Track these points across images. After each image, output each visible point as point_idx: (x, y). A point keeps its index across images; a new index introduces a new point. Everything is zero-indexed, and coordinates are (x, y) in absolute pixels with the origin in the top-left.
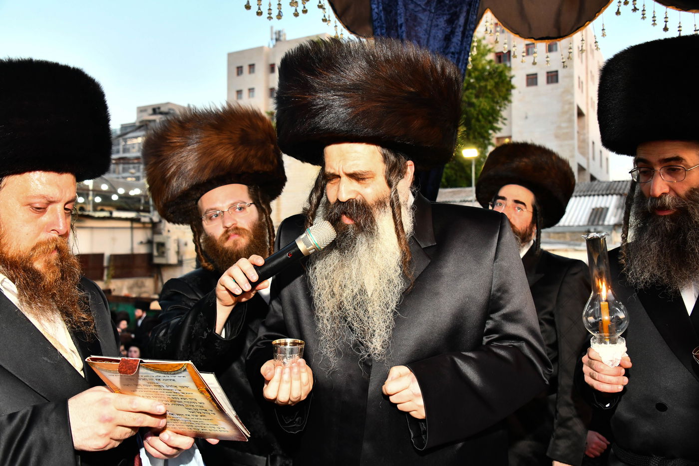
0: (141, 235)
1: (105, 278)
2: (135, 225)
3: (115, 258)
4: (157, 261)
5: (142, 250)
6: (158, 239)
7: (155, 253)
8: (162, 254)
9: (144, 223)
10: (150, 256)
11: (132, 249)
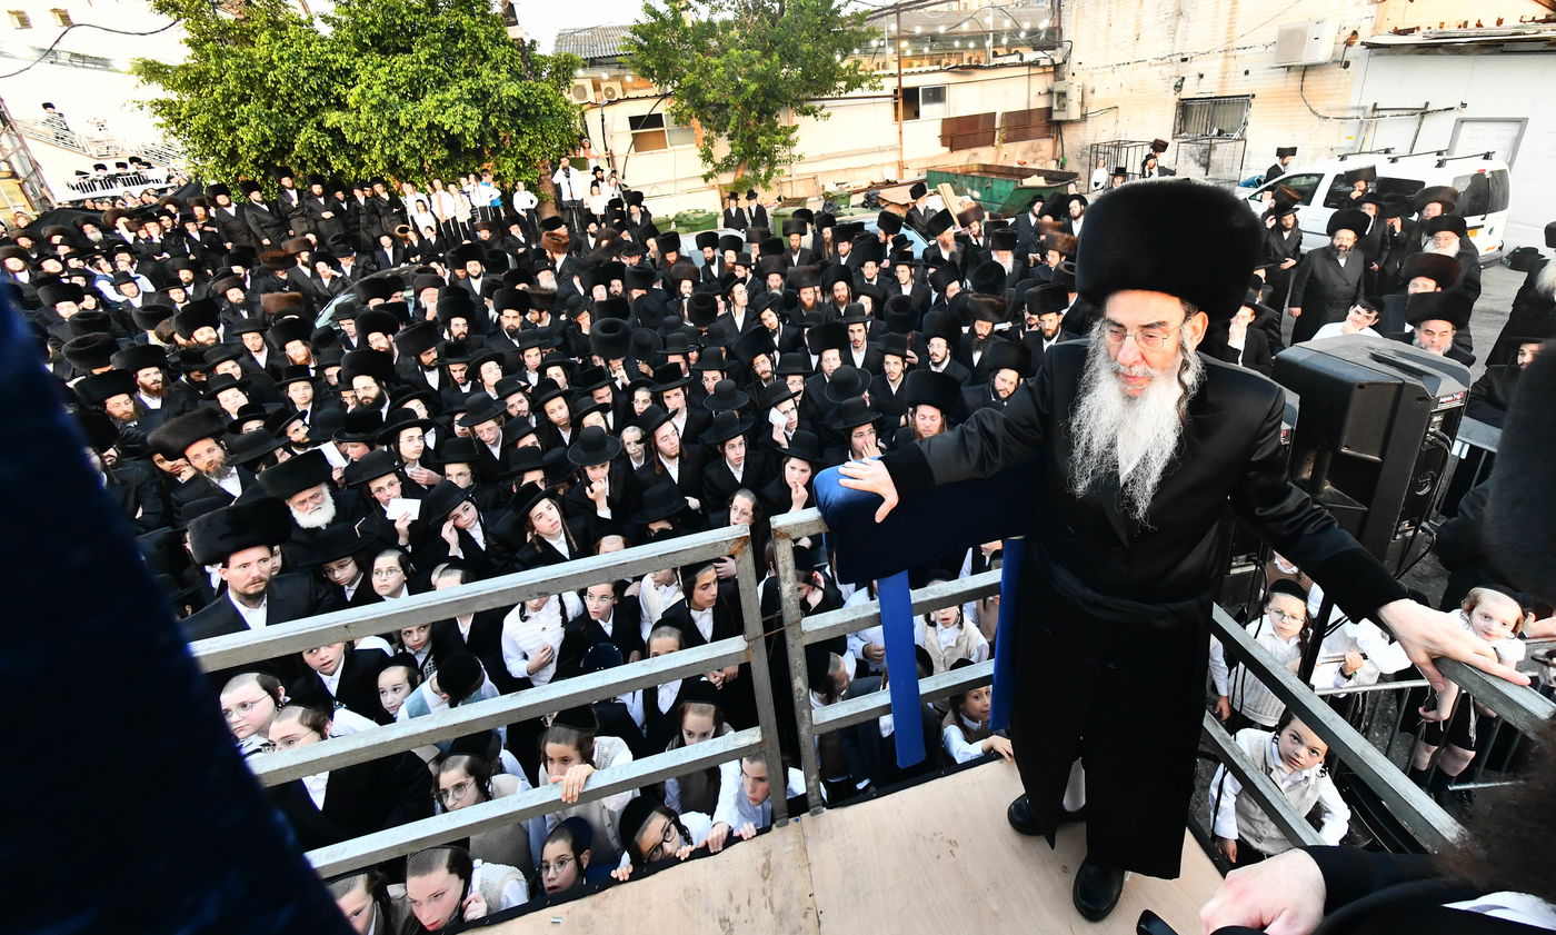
0: (1041, 83)
1: (996, 143)
2: (1033, 71)
3: (1008, 116)
4: (1056, 116)
5: (1041, 103)
6: (1059, 87)
7: (1055, 107)
8: (1063, 108)
9: (1044, 67)
10: (1049, 110)
11: (1029, 103)
